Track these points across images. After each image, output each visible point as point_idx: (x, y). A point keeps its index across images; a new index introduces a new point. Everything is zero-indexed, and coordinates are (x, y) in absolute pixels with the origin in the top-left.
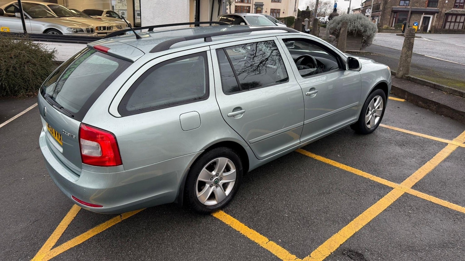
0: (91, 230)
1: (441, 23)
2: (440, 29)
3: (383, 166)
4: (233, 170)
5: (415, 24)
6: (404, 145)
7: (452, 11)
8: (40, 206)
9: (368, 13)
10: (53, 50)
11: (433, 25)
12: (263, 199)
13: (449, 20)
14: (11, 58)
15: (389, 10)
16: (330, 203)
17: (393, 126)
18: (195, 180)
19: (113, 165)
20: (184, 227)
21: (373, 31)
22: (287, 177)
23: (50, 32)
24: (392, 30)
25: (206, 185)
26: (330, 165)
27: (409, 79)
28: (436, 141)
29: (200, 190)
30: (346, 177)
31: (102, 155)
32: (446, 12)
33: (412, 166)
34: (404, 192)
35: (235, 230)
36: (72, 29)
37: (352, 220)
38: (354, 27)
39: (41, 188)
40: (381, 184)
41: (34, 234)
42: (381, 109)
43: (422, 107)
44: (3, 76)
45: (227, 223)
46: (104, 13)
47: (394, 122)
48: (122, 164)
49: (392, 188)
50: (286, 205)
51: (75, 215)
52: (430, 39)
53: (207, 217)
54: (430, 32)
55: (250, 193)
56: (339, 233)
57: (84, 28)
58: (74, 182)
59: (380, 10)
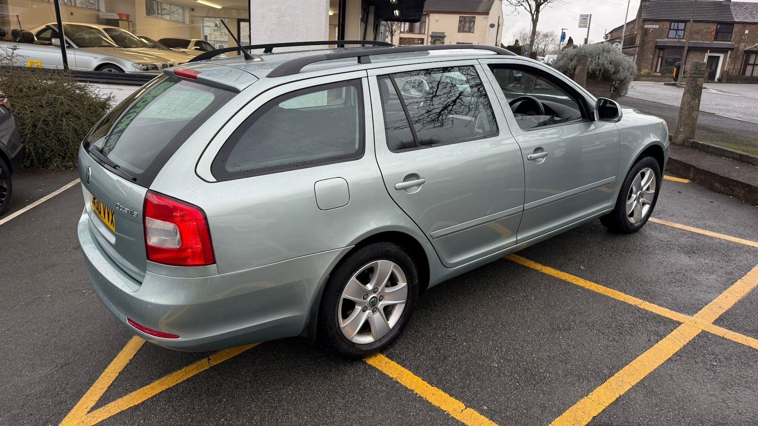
0: (157, 382)
1: (738, 66)
2: (736, 77)
3: (660, 285)
4: (402, 284)
6: (694, 253)
7: (756, 47)
8: (74, 340)
10: (108, 96)
11: (725, 69)
12: (454, 337)
13: (752, 61)
14: (42, 106)
15: (652, 45)
16: (572, 346)
17: (672, 221)
18: (337, 298)
19: (200, 263)
20: (316, 381)
21: (629, 72)
22: (495, 302)
23: (105, 70)
24: (656, 76)
25: (356, 307)
26: (569, 282)
27: (696, 146)
28: (749, 246)
29: (345, 316)
30: (598, 302)
31: (182, 246)
32: (746, 49)
33: (711, 287)
34: (700, 331)
35: (406, 388)
36: (141, 65)
37: (611, 374)
38: (598, 66)
39: (77, 312)
40: (659, 316)
41: (61, 387)
42: (652, 191)
43: (719, 192)
44: (26, 135)
45: (391, 376)
46: (191, 44)
47: (673, 215)
48: (214, 262)
49: (680, 324)
50: (495, 348)
51: (131, 358)
52: (721, 91)
53: (356, 364)
54: (720, 81)
55: (430, 326)
56: (589, 396)
57: (159, 64)
58: (131, 294)
59: (636, 45)
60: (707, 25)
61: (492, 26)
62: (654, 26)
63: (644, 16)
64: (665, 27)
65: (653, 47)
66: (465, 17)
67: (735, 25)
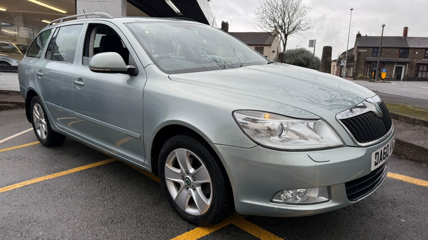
1: (413, 72)
2: (413, 77)
5: (384, 71)
7: (423, 61)
9: (343, 63)
11: (406, 74)
13: (421, 69)
24: (366, 78)
32: (417, 62)
52: (398, 84)
54: (403, 80)
59: (354, 61)
60: (394, 50)
61: (273, 52)
62: (364, 51)
63: (358, 45)
64: (370, 51)
65: (364, 62)
66: (258, 47)
67: (410, 49)
